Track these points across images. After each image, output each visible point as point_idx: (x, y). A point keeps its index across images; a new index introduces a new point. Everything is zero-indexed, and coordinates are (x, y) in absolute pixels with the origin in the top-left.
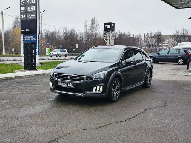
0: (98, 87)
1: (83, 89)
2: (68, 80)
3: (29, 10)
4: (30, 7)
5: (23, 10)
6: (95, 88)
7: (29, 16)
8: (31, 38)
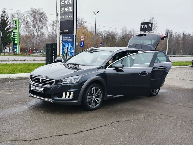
0: (68, 93)
1: (51, 95)
2: (40, 83)
3: (67, 11)
4: (68, 8)
5: (63, 11)
6: (64, 94)
7: (67, 17)
8: (68, 39)
